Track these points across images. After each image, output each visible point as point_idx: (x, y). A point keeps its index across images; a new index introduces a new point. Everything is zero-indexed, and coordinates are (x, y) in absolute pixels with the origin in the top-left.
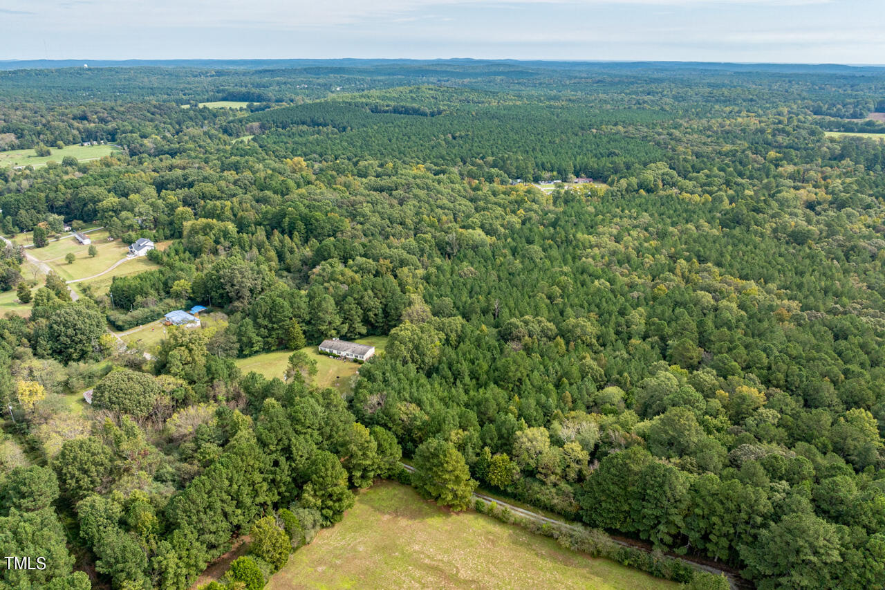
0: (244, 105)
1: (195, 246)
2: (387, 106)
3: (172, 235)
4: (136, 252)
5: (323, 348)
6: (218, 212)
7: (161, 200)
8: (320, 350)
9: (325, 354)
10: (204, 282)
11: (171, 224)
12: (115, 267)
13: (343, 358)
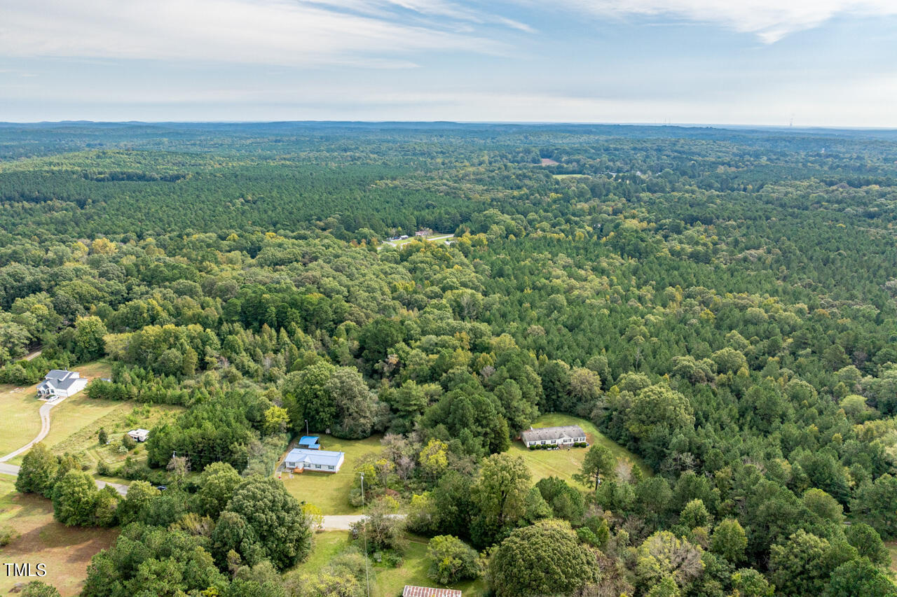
1: (171, 364)
3: (78, 359)
4: (58, 392)
5: (533, 443)
6: (145, 315)
7: (28, 313)
8: (528, 446)
9: (538, 448)
10: (301, 404)
11: (62, 343)
12: (48, 420)
13: (564, 447)
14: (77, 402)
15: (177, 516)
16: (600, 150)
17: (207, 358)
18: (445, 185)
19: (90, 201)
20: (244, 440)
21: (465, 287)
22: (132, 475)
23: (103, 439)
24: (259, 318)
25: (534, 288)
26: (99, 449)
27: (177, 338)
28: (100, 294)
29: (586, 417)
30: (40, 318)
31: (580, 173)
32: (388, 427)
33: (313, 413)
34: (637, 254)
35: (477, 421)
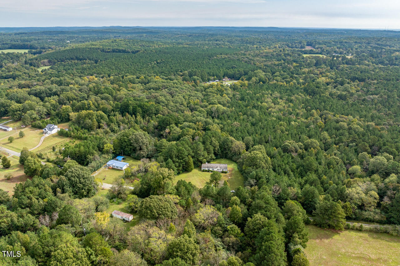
0: (27, 51)
1: (87, 125)
2: (109, 49)
3: (61, 121)
4: (49, 132)
5: (204, 169)
6: (86, 106)
7: (48, 103)
8: (202, 170)
9: (206, 171)
10: (119, 144)
11: (57, 115)
12: (42, 141)
14: (54, 136)
15: (50, 175)
16: (337, 42)
17: (101, 124)
18: (248, 58)
19: (99, 60)
20: (93, 154)
21: (220, 104)
23: (54, 149)
26: (52, 153)
27: (92, 116)
28: (76, 98)
30: (52, 105)
31: (319, 54)
32: (153, 156)
33: (124, 148)
34: (313, 94)
35: (177, 157)
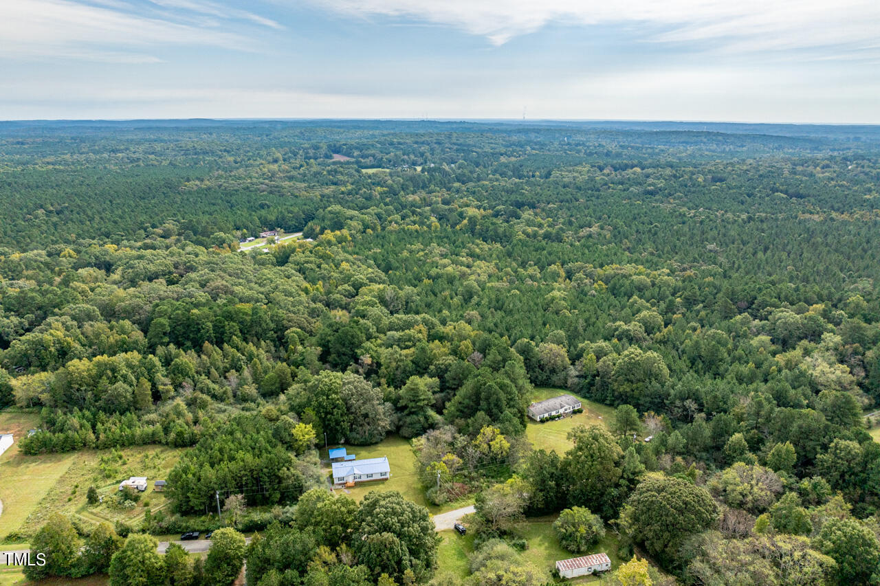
5: (542, 416)
6: (53, 349)
8: (538, 420)
9: (547, 420)
10: (320, 417)
13: (565, 415)
16: (386, 145)
17: (160, 387)
22: (167, 529)
23: (92, 498)
24: (191, 335)
25: (429, 277)
27: (114, 370)
29: (564, 387)
31: (379, 167)
32: (401, 426)
33: (333, 424)
